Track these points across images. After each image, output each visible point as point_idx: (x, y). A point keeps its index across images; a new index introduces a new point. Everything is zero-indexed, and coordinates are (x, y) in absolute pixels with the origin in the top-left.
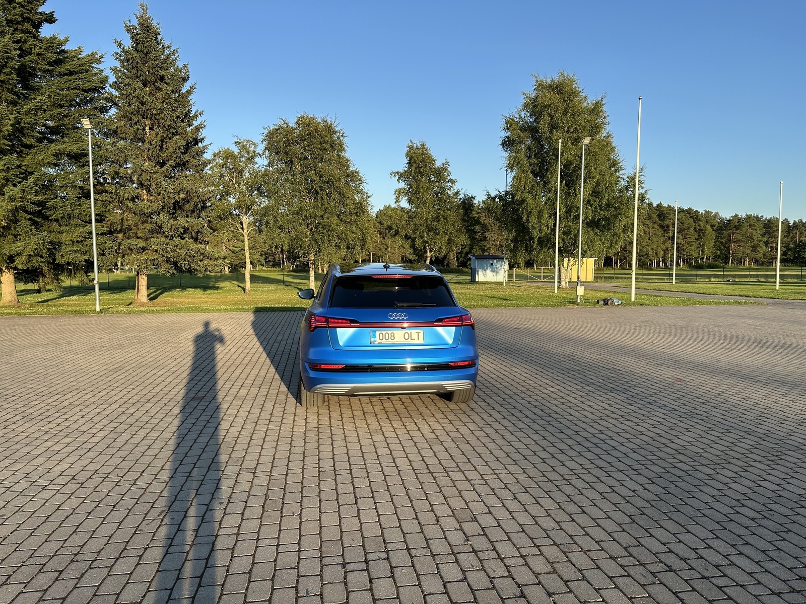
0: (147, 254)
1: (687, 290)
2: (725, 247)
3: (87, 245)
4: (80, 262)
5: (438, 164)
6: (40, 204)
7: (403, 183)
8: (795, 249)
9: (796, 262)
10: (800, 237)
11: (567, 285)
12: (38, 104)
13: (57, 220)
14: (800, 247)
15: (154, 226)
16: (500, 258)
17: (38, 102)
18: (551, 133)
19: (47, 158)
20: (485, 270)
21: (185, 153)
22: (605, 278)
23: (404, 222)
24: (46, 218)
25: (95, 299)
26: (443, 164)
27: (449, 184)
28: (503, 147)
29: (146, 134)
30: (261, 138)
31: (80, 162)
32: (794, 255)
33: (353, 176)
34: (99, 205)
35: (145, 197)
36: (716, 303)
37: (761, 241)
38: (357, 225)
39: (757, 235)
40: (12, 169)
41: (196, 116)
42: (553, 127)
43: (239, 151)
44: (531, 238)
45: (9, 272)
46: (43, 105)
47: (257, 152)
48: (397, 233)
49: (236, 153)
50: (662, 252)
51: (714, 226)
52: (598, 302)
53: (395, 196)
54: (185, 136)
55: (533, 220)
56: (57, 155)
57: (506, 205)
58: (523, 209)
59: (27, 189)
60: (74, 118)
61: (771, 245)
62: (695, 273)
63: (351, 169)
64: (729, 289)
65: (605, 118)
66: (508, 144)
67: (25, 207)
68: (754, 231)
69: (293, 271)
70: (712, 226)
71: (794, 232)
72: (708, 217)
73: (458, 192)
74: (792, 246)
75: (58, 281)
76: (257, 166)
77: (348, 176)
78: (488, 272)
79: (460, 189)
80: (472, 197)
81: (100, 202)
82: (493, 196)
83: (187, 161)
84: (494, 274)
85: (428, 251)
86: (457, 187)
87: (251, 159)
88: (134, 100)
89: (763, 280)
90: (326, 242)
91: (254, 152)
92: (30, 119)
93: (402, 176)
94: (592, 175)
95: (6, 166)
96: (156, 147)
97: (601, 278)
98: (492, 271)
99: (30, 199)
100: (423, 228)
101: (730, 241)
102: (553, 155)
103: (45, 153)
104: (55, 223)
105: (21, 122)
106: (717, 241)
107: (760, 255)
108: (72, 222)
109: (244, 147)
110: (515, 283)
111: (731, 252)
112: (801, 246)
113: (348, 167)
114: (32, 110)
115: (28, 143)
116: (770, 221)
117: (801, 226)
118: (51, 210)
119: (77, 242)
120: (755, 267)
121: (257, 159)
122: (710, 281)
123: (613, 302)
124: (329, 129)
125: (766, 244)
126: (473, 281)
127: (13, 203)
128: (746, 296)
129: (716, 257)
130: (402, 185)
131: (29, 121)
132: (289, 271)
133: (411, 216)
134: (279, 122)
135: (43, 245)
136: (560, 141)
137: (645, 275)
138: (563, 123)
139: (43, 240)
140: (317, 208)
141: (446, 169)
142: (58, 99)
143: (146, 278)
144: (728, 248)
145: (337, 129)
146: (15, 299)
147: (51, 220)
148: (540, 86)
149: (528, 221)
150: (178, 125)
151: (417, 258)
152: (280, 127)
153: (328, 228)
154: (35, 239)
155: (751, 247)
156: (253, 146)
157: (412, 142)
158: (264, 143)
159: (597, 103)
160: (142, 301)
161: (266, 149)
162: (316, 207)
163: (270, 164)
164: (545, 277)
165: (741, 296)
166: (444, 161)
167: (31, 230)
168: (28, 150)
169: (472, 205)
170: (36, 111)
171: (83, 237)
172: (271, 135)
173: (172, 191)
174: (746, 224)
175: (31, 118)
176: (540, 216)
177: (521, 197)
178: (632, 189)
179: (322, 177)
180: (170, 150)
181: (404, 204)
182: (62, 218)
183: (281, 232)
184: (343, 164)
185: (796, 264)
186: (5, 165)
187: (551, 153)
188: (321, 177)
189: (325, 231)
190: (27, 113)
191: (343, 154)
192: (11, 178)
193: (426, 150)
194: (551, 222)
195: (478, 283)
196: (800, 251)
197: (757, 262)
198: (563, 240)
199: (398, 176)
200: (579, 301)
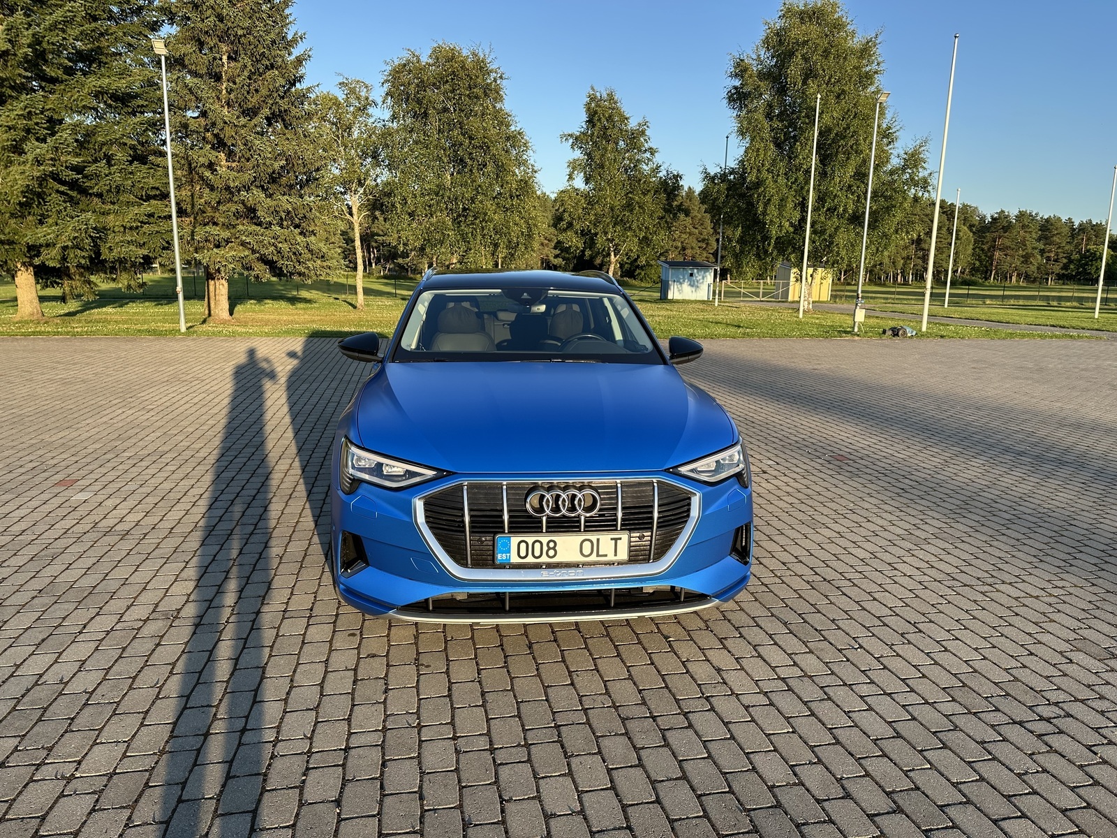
0: (231, 248)
1: (973, 316)
2: (986, 256)
3: (145, 233)
4: (136, 258)
5: (633, 124)
6: (78, 169)
7: (579, 152)
8: (1080, 261)
9: (1079, 279)
10: (1087, 245)
11: (811, 306)
12: (69, 14)
13: (100, 195)
14: (1086, 258)
15: (240, 208)
16: (702, 267)
17: (69, 11)
18: (804, 83)
19: (82, 100)
20: (681, 283)
21: (283, 98)
22: (847, 296)
23: (580, 211)
24: (84, 191)
25: (178, 314)
26: (639, 125)
27: (648, 155)
28: (730, 101)
29: (223, 65)
30: (382, 78)
31: (128, 106)
32: (1078, 269)
33: (515, 139)
34: (159, 173)
35: (223, 163)
36: (1040, 336)
37: (1036, 248)
38: (520, 212)
39: (1032, 241)
40: (36, 114)
41: (294, 41)
42: (809, 74)
43: (344, 97)
44: (766, 238)
45: (27, 270)
46: (75, 16)
47: (370, 99)
48: (570, 225)
49: (340, 99)
50: (902, 261)
51: (973, 226)
52: (884, 332)
53: (568, 171)
54: (284, 71)
55: (773, 211)
56: (98, 94)
57: (732, 187)
58: (759, 195)
59: (61, 146)
60: (116, 38)
61: (1047, 254)
62: (966, 292)
63: (513, 128)
64: (1030, 316)
65: (878, 64)
66: (738, 98)
67: (58, 175)
68: (1027, 235)
69: (385, 277)
70: (971, 227)
71: (1080, 237)
72: (967, 213)
73: (658, 167)
74: (1076, 256)
75: (89, 285)
76: (372, 120)
77: (508, 139)
78: (686, 286)
79: (660, 163)
80: (678, 176)
81: (161, 169)
82: (712, 174)
83: (285, 111)
84: (694, 290)
85: (612, 254)
86: (658, 159)
87: (363, 109)
88: (209, 12)
89: (1055, 303)
90: (479, 237)
91: (367, 99)
92: (56, 38)
93: (578, 141)
94: (860, 148)
95: (27, 110)
96: (243, 86)
97: (841, 297)
98: (690, 285)
99: (66, 161)
100: (608, 221)
101: (994, 247)
102: (807, 116)
103: (78, 91)
104: (96, 200)
105: (41, 42)
106: (976, 247)
107: (1033, 269)
108: (121, 199)
109: (353, 91)
110: (725, 302)
111: (995, 263)
112: (1088, 258)
113: (508, 126)
114: (60, 23)
115: (53, 74)
116: (1047, 220)
117: (1090, 229)
118: (91, 179)
119: (131, 228)
120: (1025, 285)
121: (371, 110)
122: (984, 303)
123: (905, 332)
124: (481, 66)
125: (1042, 252)
126: (664, 299)
127: (42, 168)
128: (1060, 327)
129: (974, 270)
130: (578, 154)
131: (55, 40)
132: (378, 278)
133: (590, 201)
134: (406, 56)
135: (86, 232)
136: (819, 96)
137: (899, 293)
138: (824, 71)
139: (86, 224)
140: (466, 185)
141: (643, 133)
142: (92, 7)
143: (226, 285)
144: (991, 258)
145: (492, 67)
146: (38, 311)
147: (91, 195)
148: (788, 13)
149: (764, 213)
150: (273, 54)
151: (564, 263)
152: (409, 62)
153: (482, 216)
154: (72, 224)
155: (1022, 257)
156: (365, 90)
157: (593, 90)
158: (386, 85)
159: (868, 42)
160: (221, 318)
161: (387, 94)
162: (464, 185)
163: (394, 117)
164: (764, 295)
165: (1053, 326)
166: (641, 120)
167: (65, 208)
168: (52, 86)
169: (677, 187)
170: (64, 25)
171: (139, 222)
172: (397, 74)
173: (269, 155)
174: (1018, 224)
175: (58, 35)
176: (781, 207)
177: (757, 178)
178: (910, 171)
179: (473, 139)
180: (264, 92)
181: (579, 183)
182: (109, 191)
183: (413, 219)
184: (502, 120)
185: (1079, 282)
186: (26, 107)
187: (803, 114)
188: (471, 138)
189: (477, 221)
190: (53, 27)
191: (498, 106)
192: (35, 129)
193: (616, 103)
194: (797, 216)
195: (672, 301)
196: (1086, 264)
197: (1027, 277)
198: (814, 242)
199: (571, 141)
200: (856, 330)
